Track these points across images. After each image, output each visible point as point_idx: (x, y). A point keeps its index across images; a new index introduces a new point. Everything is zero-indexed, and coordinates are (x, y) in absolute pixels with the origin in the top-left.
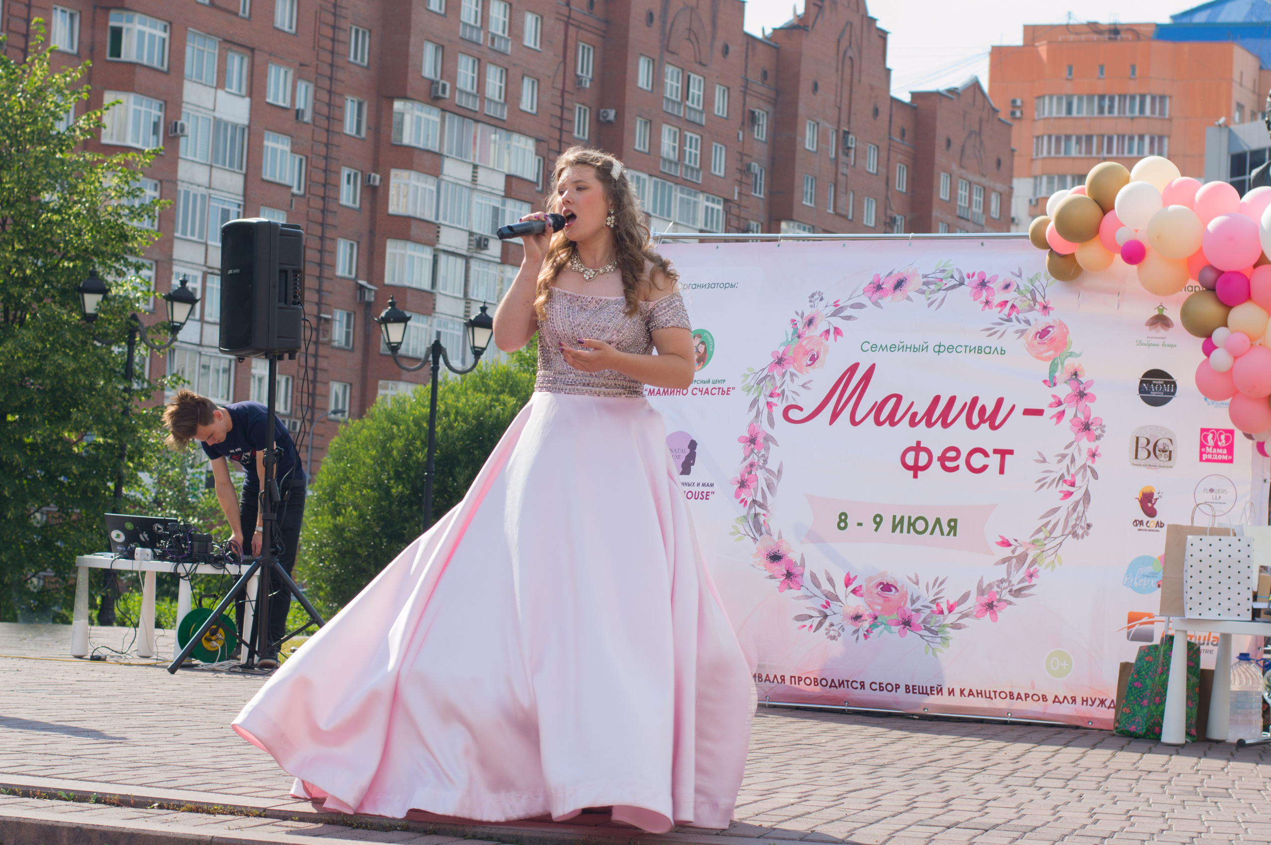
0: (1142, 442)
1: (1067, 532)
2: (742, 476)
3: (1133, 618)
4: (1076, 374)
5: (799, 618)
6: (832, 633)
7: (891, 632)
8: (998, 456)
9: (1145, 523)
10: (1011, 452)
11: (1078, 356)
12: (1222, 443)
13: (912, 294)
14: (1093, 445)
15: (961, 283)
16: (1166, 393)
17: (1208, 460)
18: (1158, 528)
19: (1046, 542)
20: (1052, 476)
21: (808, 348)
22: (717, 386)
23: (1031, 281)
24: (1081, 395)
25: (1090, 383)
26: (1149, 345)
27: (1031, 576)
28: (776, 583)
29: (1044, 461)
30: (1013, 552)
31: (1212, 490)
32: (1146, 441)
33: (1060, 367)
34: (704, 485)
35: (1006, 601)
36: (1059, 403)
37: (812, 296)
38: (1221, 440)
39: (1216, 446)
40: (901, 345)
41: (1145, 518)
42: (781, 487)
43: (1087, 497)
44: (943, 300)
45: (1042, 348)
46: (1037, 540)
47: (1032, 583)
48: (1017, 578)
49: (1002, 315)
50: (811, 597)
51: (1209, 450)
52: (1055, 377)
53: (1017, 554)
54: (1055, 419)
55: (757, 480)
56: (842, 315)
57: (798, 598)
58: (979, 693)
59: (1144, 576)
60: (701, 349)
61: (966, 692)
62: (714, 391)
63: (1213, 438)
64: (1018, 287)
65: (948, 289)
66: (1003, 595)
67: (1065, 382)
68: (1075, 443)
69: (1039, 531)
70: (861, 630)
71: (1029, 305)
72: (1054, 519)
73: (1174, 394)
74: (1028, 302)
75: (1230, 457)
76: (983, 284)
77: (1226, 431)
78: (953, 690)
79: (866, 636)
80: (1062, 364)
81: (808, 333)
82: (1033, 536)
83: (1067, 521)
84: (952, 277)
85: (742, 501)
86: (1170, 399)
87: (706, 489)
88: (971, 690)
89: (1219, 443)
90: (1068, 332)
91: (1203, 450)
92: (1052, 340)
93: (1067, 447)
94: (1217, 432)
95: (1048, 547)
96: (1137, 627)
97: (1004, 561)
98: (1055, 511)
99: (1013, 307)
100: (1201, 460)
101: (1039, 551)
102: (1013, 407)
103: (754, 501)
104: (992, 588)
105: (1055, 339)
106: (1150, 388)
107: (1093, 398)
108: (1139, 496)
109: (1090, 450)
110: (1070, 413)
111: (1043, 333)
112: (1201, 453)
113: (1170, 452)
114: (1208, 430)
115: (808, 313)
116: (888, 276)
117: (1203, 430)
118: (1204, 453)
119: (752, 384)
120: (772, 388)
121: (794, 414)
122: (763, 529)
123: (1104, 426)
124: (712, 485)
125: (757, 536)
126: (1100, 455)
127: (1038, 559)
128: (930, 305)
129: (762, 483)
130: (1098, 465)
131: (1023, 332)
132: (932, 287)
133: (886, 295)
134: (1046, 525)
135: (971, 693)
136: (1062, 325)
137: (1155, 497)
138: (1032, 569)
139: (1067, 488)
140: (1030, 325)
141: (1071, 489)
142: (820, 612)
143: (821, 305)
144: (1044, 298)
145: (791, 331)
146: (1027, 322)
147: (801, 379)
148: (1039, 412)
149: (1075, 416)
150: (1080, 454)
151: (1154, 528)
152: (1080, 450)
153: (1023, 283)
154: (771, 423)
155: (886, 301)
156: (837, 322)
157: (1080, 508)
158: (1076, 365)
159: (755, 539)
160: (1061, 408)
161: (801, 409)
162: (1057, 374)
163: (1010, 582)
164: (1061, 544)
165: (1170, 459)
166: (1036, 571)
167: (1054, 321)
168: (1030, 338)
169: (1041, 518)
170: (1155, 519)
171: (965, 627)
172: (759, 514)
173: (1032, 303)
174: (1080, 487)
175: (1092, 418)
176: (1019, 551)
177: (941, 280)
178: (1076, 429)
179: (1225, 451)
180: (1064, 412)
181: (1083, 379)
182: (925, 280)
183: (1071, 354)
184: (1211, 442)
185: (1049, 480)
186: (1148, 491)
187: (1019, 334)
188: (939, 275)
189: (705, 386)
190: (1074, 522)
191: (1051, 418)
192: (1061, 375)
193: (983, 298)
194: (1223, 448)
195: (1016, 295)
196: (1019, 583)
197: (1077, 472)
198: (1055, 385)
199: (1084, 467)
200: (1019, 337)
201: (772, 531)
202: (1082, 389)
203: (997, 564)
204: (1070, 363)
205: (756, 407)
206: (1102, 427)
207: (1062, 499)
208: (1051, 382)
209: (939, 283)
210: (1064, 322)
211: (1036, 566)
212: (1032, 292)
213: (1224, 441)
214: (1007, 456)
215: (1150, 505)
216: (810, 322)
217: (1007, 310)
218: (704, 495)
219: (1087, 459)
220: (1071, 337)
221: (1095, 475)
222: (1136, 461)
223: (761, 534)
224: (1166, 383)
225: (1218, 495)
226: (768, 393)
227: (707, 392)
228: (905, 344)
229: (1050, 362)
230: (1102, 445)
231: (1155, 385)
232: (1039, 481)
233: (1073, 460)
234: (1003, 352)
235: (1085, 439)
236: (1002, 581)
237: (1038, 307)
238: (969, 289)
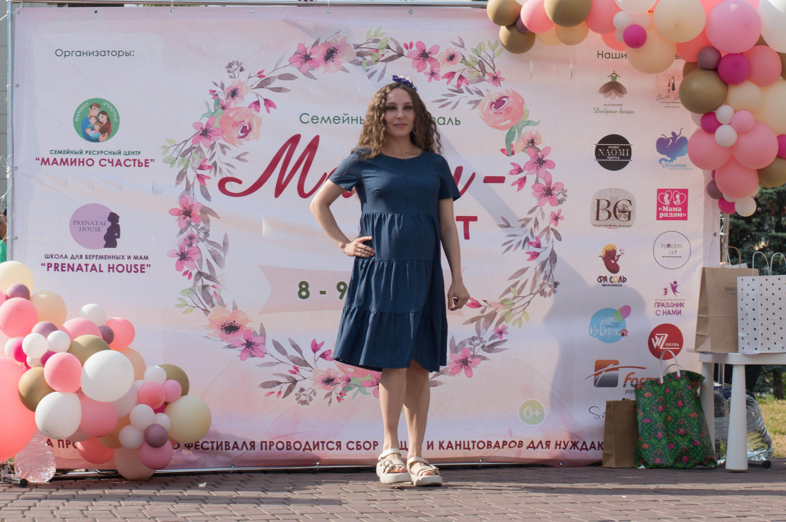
0: (603, 204)
1: (535, 291)
2: (181, 248)
3: (600, 365)
4: (532, 142)
5: (265, 385)
6: (303, 398)
7: (365, 393)
8: (462, 223)
9: (608, 278)
10: (474, 219)
11: (536, 124)
12: (678, 202)
13: (347, 65)
14: (555, 209)
15: (401, 55)
16: (621, 157)
17: (664, 218)
18: (621, 283)
19: (514, 301)
20: (517, 240)
21: (237, 119)
22: (131, 157)
23: (476, 51)
24: (540, 162)
25: (548, 150)
26: (607, 112)
27: (501, 333)
28: (237, 352)
29: (508, 226)
30: (482, 312)
31: (669, 246)
32: (606, 203)
33: (517, 135)
34: (136, 258)
35: (480, 356)
36: (520, 170)
37: (230, 65)
38: (676, 200)
39: (672, 205)
40: (346, 117)
41: (609, 274)
42: (229, 258)
43: (553, 257)
44: (384, 71)
45: (498, 118)
46: (506, 300)
47: (503, 339)
48: (487, 335)
49: (450, 86)
50: (277, 363)
51: (665, 209)
52: (512, 145)
53: (486, 313)
54: (516, 186)
55: (200, 252)
56: (270, 86)
57: (263, 365)
58: (458, 445)
59: (608, 326)
60: (103, 119)
61: (445, 445)
62: (128, 163)
63: (669, 198)
64: (464, 58)
65: (387, 60)
66: (476, 351)
67: (523, 150)
68: (539, 208)
69: (508, 291)
70: (333, 393)
71: (478, 76)
72: (522, 279)
73: (629, 157)
74: (477, 73)
75: (685, 215)
76: (424, 55)
77: (681, 191)
78: (432, 442)
79: (339, 399)
80: (520, 132)
81: (233, 104)
82: (502, 296)
83: (535, 280)
84: (388, 47)
85: (185, 273)
86: (627, 162)
87: (139, 262)
88: (450, 442)
89: (675, 202)
90: (523, 102)
91: (660, 209)
92: (508, 110)
93: (531, 212)
94: (672, 192)
95: (516, 305)
96: (603, 373)
97: (472, 320)
98: (523, 271)
99: (461, 78)
100: (658, 218)
101: (508, 310)
102: (473, 176)
103: (200, 274)
104: (465, 345)
105: (511, 109)
106: (605, 152)
107: (552, 165)
108: (602, 253)
109: (553, 213)
110: (531, 179)
111: (499, 103)
112: (658, 212)
113: (630, 212)
114: (664, 190)
115: (229, 84)
116: (314, 46)
117: (659, 191)
118: (661, 212)
119: (175, 155)
120: (201, 160)
121: (230, 186)
122: (215, 301)
123: (566, 191)
124: (146, 258)
125: (208, 308)
126: (562, 218)
127: (506, 317)
128: (370, 76)
129: (206, 255)
130: (560, 227)
131: (477, 102)
132: (368, 58)
133: (317, 66)
134: (514, 285)
135: (450, 446)
136: (515, 95)
137: (617, 254)
138: (500, 327)
139: (533, 249)
140: (483, 96)
141: (537, 250)
142: (288, 378)
143: (243, 76)
144: (494, 69)
145: (212, 102)
146: (479, 93)
147: (234, 151)
148: (501, 180)
149: (537, 182)
150: (543, 218)
151: (617, 283)
152: (543, 214)
153: (468, 53)
154: (207, 196)
155: (320, 72)
156: (265, 93)
157: (547, 268)
158: (534, 133)
159: (206, 311)
160: (521, 175)
161: (240, 182)
162: (514, 143)
163: (481, 339)
164: (529, 302)
165: (629, 219)
166: (505, 328)
167: (507, 91)
168: (485, 108)
169: (510, 279)
170: (618, 275)
171: (441, 383)
172: (207, 286)
173: (481, 74)
174: (546, 248)
175: (553, 184)
176: (489, 310)
177: (377, 51)
178: (539, 194)
179: (680, 210)
180: (524, 179)
181: (540, 147)
182: (358, 50)
183: (529, 123)
184: (667, 202)
185: (515, 243)
186: (610, 249)
187: (473, 105)
188: (372, 45)
189: (115, 158)
190: (541, 281)
191: (513, 185)
192: (518, 143)
193: (428, 69)
194: (678, 206)
195: (463, 66)
196: (490, 339)
197: (541, 234)
198: (513, 153)
199: (547, 229)
200: (473, 108)
201: (225, 302)
202: (540, 156)
203: (466, 323)
204: (527, 131)
205: (185, 180)
206: (564, 192)
207: (529, 260)
208: (509, 151)
209: (376, 54)
210: (518, 91)
211: (504, 323)
212: (481, 64)
213: (679, 200)
214: (471, 223)
215: (613, 262)
216: (234, 93)
217: (455, 81)
218: (139, 268)
219: (550, 222)
220: (527, 106)
221: (558, 236)
222: (597, 222)
223: (213, 306)
224: (621, 148)
225: (674, 249)
226: (197, 165)
227: (119, 163)
228: (350, 116)
229: (507, 131)
230: (564, 209)
231: (610, 150)
232: (506, 244)
233: (536, 224)
234: (458, 122)
235: (548, 203)
236: (473, 339)
237: (487, 77)
238: (411, 60)
